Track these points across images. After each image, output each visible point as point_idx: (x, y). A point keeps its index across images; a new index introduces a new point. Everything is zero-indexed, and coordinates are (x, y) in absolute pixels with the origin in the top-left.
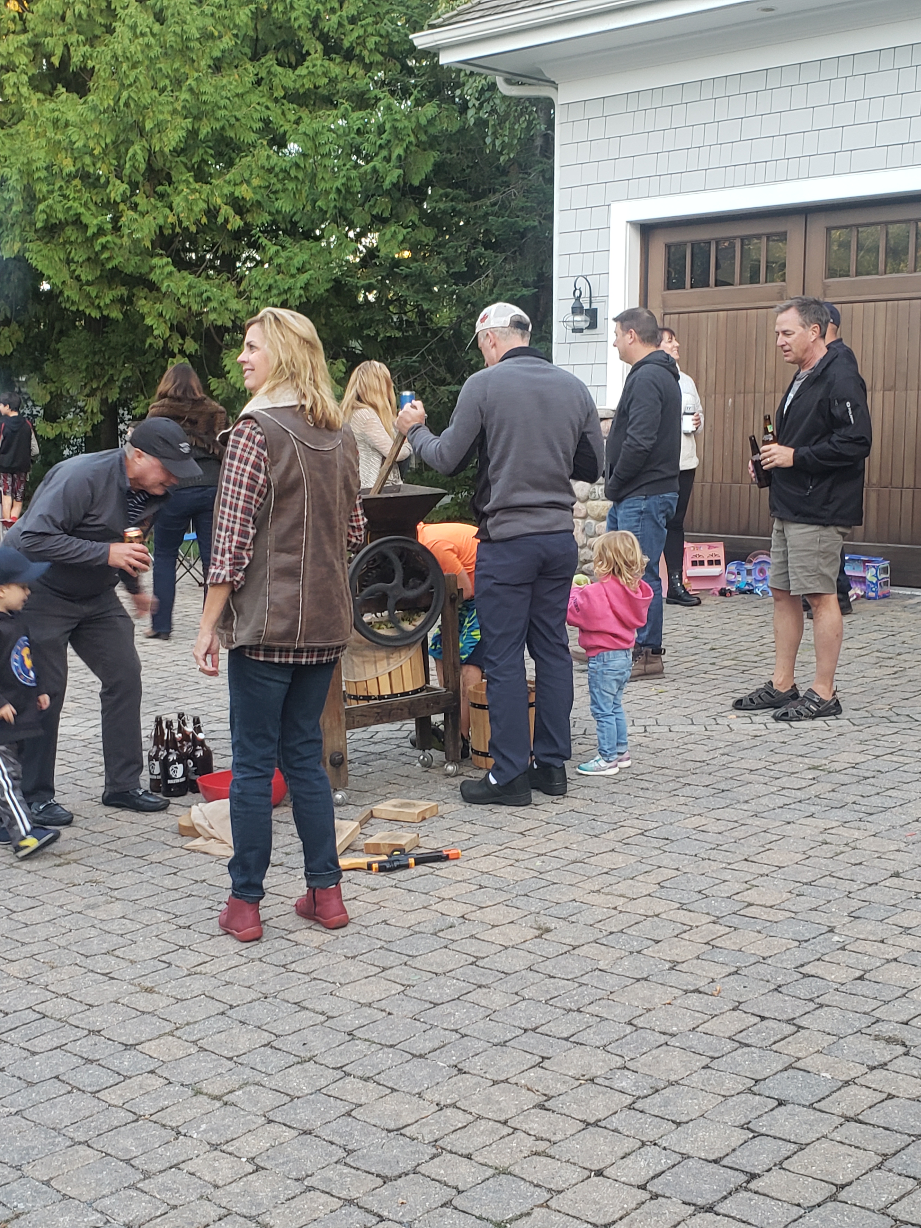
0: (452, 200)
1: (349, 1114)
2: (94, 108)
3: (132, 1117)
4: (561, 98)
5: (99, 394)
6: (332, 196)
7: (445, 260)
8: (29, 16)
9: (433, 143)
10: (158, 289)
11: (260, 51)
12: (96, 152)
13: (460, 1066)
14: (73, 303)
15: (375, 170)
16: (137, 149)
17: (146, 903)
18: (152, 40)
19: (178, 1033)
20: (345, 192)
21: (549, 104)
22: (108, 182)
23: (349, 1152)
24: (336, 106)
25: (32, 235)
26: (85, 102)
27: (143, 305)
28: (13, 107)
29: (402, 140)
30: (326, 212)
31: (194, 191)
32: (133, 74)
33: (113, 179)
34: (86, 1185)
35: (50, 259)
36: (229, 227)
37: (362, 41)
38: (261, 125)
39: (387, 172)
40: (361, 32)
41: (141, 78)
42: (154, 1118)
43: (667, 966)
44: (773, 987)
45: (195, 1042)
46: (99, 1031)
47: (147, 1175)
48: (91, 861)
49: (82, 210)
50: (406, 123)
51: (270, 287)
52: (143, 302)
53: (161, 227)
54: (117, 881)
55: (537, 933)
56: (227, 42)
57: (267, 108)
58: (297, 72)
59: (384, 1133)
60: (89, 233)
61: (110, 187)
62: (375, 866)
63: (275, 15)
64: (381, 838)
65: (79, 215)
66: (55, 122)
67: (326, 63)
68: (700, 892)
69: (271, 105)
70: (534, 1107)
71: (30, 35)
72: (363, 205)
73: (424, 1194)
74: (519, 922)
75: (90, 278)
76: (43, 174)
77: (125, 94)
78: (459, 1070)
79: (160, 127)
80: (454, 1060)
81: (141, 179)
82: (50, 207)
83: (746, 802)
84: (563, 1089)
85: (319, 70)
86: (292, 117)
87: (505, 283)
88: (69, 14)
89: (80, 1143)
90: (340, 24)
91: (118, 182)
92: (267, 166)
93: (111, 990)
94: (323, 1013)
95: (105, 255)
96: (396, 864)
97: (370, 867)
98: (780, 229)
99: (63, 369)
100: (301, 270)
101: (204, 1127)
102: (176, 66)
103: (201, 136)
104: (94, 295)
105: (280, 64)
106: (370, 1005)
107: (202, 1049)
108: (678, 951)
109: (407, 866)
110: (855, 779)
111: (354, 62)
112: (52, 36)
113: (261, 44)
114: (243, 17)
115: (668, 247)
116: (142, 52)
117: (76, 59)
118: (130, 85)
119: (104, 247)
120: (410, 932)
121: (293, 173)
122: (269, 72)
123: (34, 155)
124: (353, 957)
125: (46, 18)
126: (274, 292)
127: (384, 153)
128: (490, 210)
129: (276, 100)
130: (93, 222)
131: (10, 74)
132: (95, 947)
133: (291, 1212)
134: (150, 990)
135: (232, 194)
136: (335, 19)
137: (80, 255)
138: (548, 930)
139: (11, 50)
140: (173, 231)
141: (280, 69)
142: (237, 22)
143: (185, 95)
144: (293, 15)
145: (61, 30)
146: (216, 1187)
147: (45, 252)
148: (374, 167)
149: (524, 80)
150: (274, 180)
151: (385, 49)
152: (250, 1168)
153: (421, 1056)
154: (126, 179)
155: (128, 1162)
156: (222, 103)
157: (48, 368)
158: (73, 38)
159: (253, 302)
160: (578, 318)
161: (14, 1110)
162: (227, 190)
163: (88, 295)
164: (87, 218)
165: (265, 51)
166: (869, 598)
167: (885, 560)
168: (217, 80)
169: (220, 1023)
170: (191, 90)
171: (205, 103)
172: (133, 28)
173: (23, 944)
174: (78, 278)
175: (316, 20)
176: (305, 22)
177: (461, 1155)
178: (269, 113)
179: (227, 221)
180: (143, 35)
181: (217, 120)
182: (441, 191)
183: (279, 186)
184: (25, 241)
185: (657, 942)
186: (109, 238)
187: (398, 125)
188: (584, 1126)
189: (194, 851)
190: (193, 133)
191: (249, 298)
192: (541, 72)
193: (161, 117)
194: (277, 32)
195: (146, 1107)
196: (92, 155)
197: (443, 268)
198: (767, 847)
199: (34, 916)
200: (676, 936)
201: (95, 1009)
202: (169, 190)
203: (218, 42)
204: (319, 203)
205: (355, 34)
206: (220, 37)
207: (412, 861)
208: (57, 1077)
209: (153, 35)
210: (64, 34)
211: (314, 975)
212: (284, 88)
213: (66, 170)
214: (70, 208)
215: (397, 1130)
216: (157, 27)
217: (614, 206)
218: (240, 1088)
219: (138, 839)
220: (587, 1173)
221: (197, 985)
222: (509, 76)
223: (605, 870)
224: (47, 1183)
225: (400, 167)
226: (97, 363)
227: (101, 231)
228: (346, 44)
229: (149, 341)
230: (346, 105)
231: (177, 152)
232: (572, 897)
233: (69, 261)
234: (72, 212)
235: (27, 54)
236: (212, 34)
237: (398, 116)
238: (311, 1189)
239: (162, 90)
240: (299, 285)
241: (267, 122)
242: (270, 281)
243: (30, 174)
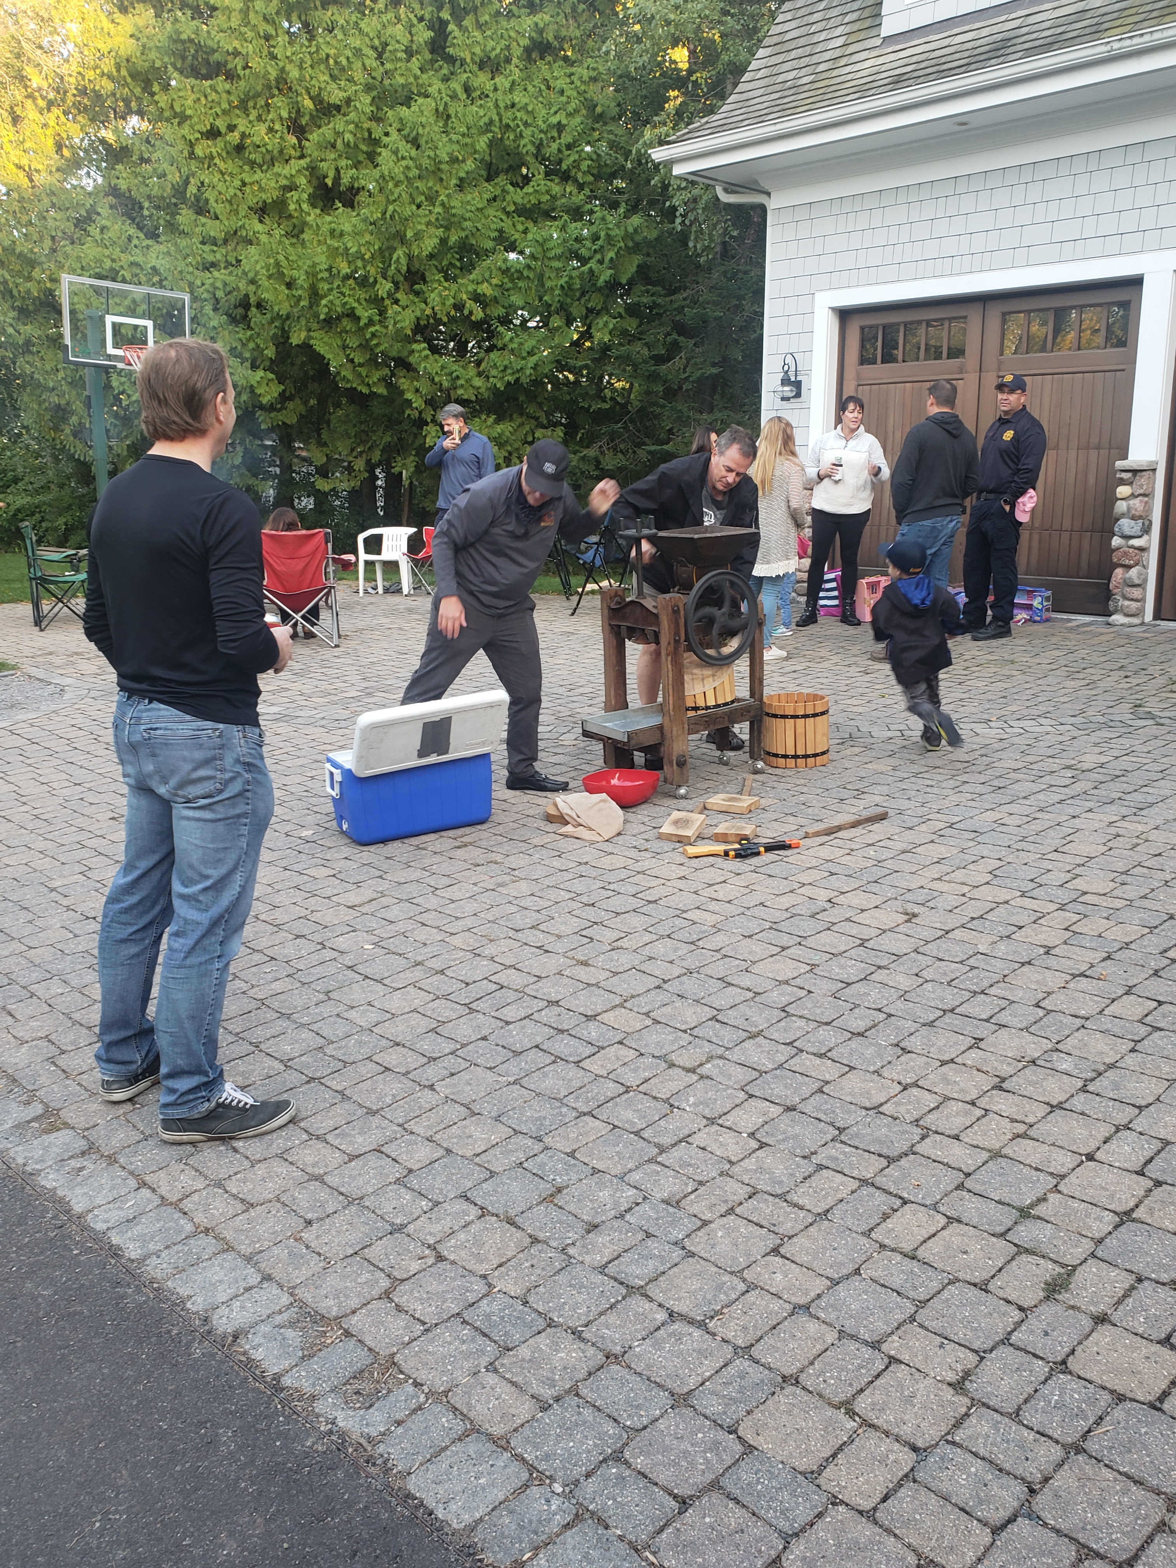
0: (652, 295)
1: (820, 1091)
2: (365, 220)
3: (622, 1089)
4: (773, 204)
5: (364, 455)
6: (557, 292)
7: (647, 344)
8: (307, 144)
9: (636, 248)
10: (416, 371)
11: (492, 173)
12: (367, 257)
13: (902, 1045)
14: (348, 381)
15: (591, 271)
16: (400, 253)
17: (547, 882)
18: (411, 162)
19: (626, 1005)
20: (567, 289)
21: (763, 209)
22: (376, 282)
23: (841, 1130)
24: (555, 218)
25: (315, 326)
26: (358, 215)
27: (404, 383)
28: (294, 220)
29: (614, 245)
30: (550, 305)
31: (445, 288)
32: (397, 191)
33: (380, 279)
34: (609, 1159)
35: (330, 345)
36: (473, 318)
37: (576, 164)
38: (497, 234)
39: (600, 273)
40: (577, 157)
41: (403, 194)
42: (640, 1089)
43: (1042, 951)
44: (1151, 972)
45: (647, 1014)
46: (557, 1002)
47: (662, 1150)
48: (484, 844)
49: (356, 305)
50: (618, 232)
51: (506, 367)
52: (403, 380)
53: (418, 319)
54: (513, 862)
55: (906, 917)
56: (470, 165)
57: (502, 220)
58: (525, 190)
59: (864, 1112)
60: (362, 324)
61: (378, 286)
62: (732, 853)
63: (507, 143)
64: (726, 828)
65: (353, 309)
66: (332, 232)
67: (549, 183)
68: (1032, 880)
69: (504, 217)
70: (993, 1088)
71: (308, 160)
72: (578, 300)
73: (933, 1176)
74: (883, 906)
75: (361, 361)
76: (325, 275)
77: (391, 208)
78: (902, 1049)
79: (418, 236)
80: (893, 1039)
81: (402, 279)
82: (331, 302)
83: (1025, 798)
84: (1010, 1070)
85: (543, 189)
86: (520, 228)
87: (696, 364)
88: (339, 142)
89: (585, 1114)
90: (560, 151)
91: (384, 282)
92: (504, 267)
93: (551, 963)
94: (749, 990)
95: (374, 342)
96: (749, 851)
97: (726, 854)
98: (964, 314)
99: (336, 436)
100: (531, 353)
101: (692, 1100)
102: (430, 184)
103: (450, 243)
104: (364, 374)
105: (512, 184)
106: (786, 982)
107: (656, 1022)
108: (1043, 936)
109: (758, 854)
110: (1108, 778)
111: (570, 182)
112: (325, 160)
113: (494, 167)
114: (483, 144)
115: (862, 329)
116: (403, 173)
117: (345, 180)
118: (395, 201)
119: (374, 335)
120: (789, 915)
121: (526, 273)
122: (503, 191)
123: (316, 260)
124: (750, 937)
125: (321, 147)
126: (509, 371)
127: (598, 256)
128: (684, 303)
129: (508, 214)
130: (365, 313)
131: (293, 193)
132: (520, 922)
133: (815, 1192)
134: (585, 964)
135: (475, 290)
136: (555, 146)
137: (353, 342)
138: (915, 915)
139: (294, 172)
140: (428, 321)
141: (511, 188)
142: (478, 148)
143: (438, 209)
144: (522, 142)
145: (333, 156)
146: (731, 1163)
147: (326, 339)
148: (591, 268)
149: (738, 189)
150: (506, 280)
151: (595, 172)
152: (755, 1145)
153: (860, 1034)
154: (390, 279)
155: (637, 1133)
156: (467, 215)
157: (325, 436)
158: (343, 163)
159: (491, 380)
160: (786, 388)
161: (511, 1079)
162: (471, 288)
163: (360, 375)
164: (359, 312)
165: (497, 175)
166: (1035, 622)
167: (1047, 590)
168: (460, 196)
169: (661, 997)
170: (443, 204)
171: (454, 215)
172: (396, 152)
173: (457, 918)
174: (352, 361)
175: (539, 147)
176: (531, 148)
177: (949, 1136)
178: (503, 224)
179: (471, 313)
180: (403, 158)
181: (463, 229)
182: (643, 288)
183: (510, 285)
184: (309, 330)
185: (1021, 928)
186: (377, 327)
187: (611, 232)
188: (1049, 1109)
189: (566, 836)
190: (443, 241)
191: (488, 377)
192: (756, 182)
193: (419, 227)
194: (506, 157)
195: (631, 1079)
196: (363, 259)
197: (645, 352)
198: (1068, 838)
199: (455, 893)
200: (1034, 922)
201: (544, 980)
202: (424, 288)
203: (463, 165)
204: (546, 298)
205: (572, 159)
206: (464, 161)
207: (762, 849)
208: (537, 1047)
209: (411, 159)
210: (335, 159)
211: (723, 952)
212: (515, 203)
213: (343, 272)
214: (346, 303)
215: (874, 1108)
216: (414, 153)
217: (817, 295)
218: (708, 1061)
219: (516, 825)
220: (1078, 1158)
221: (624, 960)
222: (727, 186)
223: (936, 860)
224: (572, 1154)
225: (610, 268)
226: (363, 431)
227: (371, 322)
228: (564, 166)
229: (408, 412)
230: (566, 217)
231: (431, 256)
232: (919, 885)
233: (345, 347)
234: (348, 307)
235: (305, 176)
236: (457, 159)
237: (611, 226)
238: (821, 1167)
239: (419, 207)
240: (529, 365)
241: (501, 231)
242: (506, 362)
243: (315, 275)
